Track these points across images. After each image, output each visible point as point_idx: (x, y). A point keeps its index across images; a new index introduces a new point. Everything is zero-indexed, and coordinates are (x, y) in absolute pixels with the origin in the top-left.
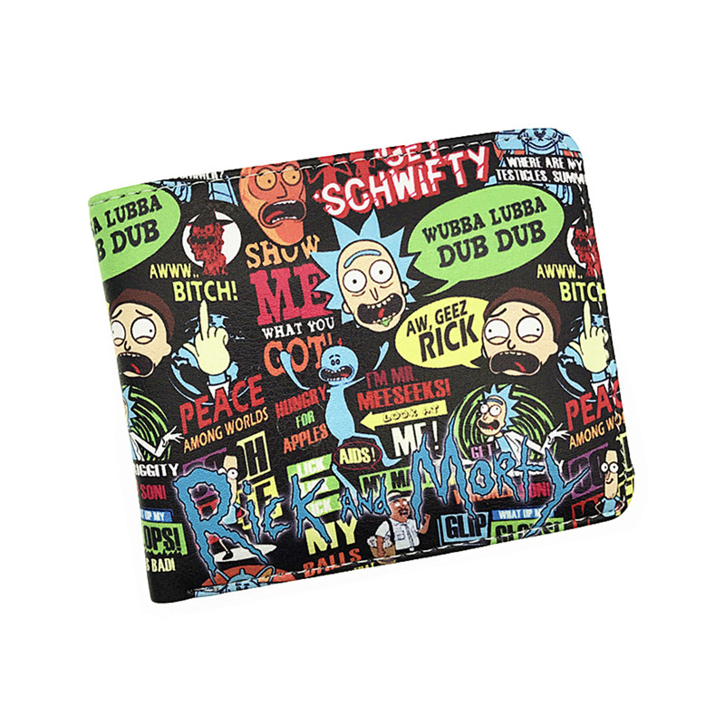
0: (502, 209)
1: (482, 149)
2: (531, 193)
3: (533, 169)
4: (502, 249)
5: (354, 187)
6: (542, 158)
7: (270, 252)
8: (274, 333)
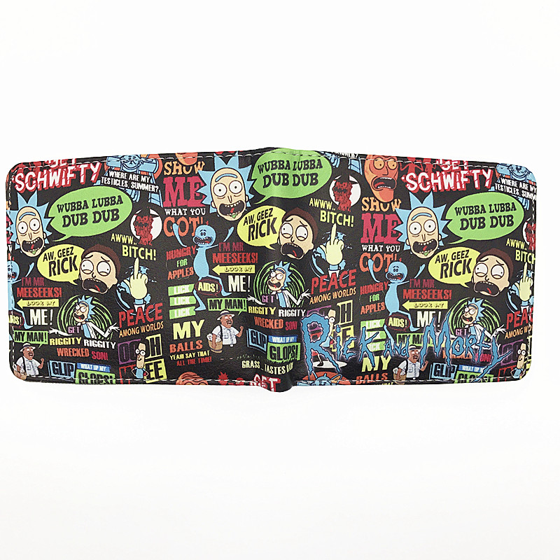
0: (495, 205)
1: (490, 171)
2: (510, 200)
3: (513, 187)
4: (492, 226)
5: (423, 177)
6: (518, 182)
7: (375, 204)
8: (368, 249)
